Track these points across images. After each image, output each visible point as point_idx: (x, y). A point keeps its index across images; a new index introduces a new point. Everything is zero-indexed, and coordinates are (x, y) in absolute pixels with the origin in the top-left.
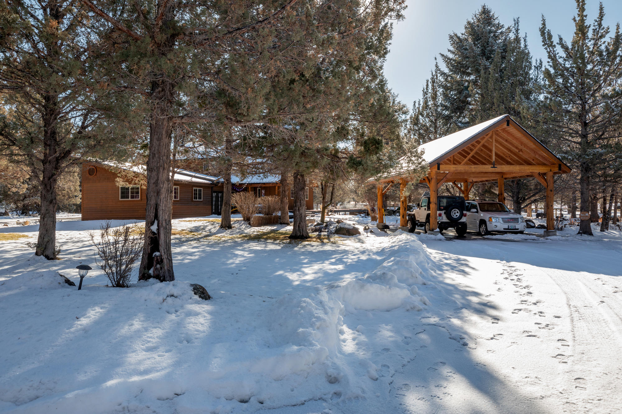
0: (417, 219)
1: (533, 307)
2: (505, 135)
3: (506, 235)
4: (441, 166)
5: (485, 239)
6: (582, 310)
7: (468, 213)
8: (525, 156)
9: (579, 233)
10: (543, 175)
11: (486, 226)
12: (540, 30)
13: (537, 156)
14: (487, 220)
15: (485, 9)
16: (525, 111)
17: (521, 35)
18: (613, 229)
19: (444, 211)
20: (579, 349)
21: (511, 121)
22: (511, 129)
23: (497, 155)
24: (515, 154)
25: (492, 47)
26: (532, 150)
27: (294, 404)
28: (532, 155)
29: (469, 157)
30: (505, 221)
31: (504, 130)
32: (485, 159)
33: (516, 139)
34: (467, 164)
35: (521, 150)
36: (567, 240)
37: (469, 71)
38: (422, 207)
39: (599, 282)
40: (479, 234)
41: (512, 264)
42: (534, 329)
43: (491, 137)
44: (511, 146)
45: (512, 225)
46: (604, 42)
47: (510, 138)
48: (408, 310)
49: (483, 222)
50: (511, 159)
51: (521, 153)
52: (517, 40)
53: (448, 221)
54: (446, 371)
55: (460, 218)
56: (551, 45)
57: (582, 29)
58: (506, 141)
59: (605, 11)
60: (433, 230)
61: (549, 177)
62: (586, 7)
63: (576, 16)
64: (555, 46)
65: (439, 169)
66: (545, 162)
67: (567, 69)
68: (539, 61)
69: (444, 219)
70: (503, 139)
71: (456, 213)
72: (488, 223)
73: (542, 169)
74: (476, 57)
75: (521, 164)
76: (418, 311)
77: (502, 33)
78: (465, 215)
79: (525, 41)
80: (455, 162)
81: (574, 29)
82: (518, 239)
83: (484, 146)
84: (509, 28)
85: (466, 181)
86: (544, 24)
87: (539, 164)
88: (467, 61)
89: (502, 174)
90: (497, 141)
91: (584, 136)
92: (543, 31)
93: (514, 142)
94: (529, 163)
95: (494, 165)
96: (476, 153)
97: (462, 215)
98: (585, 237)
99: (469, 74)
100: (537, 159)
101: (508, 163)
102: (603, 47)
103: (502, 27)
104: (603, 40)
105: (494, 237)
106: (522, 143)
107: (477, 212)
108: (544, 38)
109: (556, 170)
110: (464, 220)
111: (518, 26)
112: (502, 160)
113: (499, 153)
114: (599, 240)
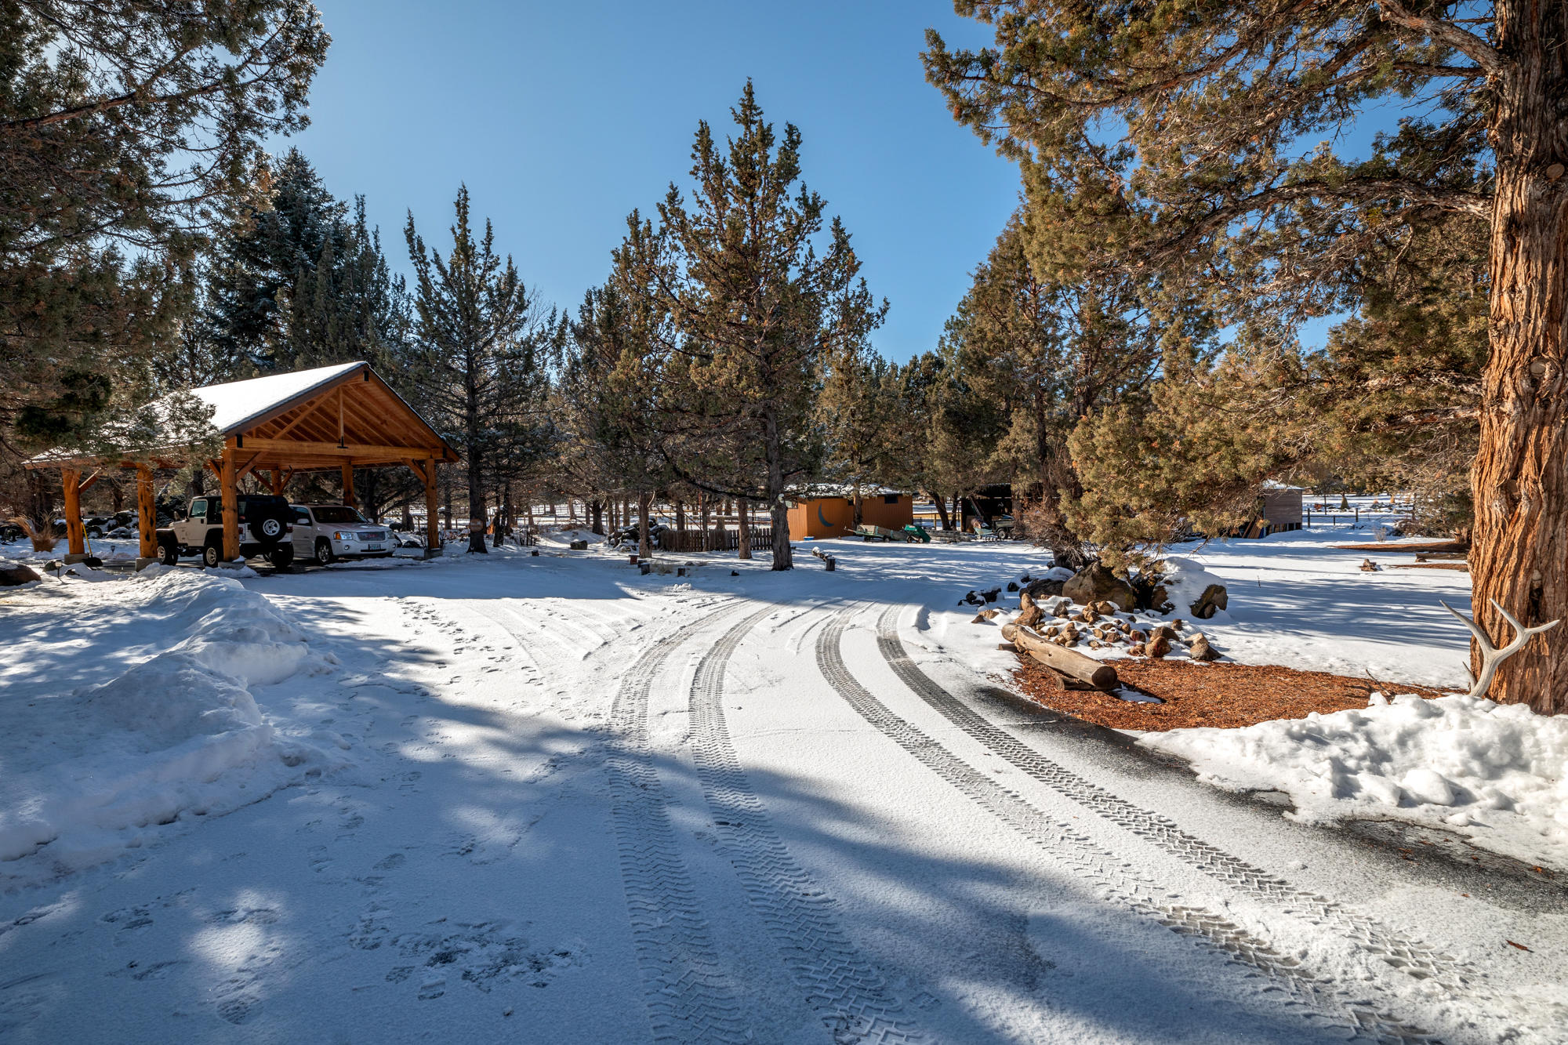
0: (180, 541)
1: (473, 644)
2: (359, 395)
3: (365, 561)
4: (244, 440)
5: (331, 569)
6: (528, 637)
7: (295, 527)
8: (390, 431)
9: (469, 550)
10: (419, 463)
11: (329, 547)
12: (406, 232)
13: (411, 434)
14: (331, 536)
15: (296, 155)
16: (387, 358)
17: (369, 227)
18: (508, 543)
19: (247, 524)
20: (547, 670)
21: (371, 374)
22: (371, 387)
23: (346, 428)
24: (374, 427)
25: (313, 228)
26: (402, 422)
27: (256, 800)
28: (404, 430)
29: (289, 427)
30: (363, 537)
31: (357, 386)
32: (319, 431)
33: (378, 402)
34: (284, 438)
35: (384, 422)
36: (459, 562)
37: (268, 260)
38: (191, 516)
39: (528, 607)
40: (315, 561)
41: (409, 599)
42: (492, 664)
43: (336, 397)
44: (368, 414)
45: (374, 543)
46: (494, 277)
47: (366, 400)
48: (311, 676)
49: (322, 541)
50: (367, 434)
51: (385, 426)
52: (362, 232)
53: (255, 541)
54: (426, 721)
55: (281, 535)
56: (423, 260)
57: (464, 249)
58: (361, 404)
59: (494, 232)
60: (230, 560)
61: (429, 466)
62: (468, 217)
63: (456, 227)
64: (428, 264)
65: (240, 444)
66: (423, 444)
67: (445, 303)
68: (399, 279)
69: (248, 538)
70: (355, 400)
71: (272, 528)
72: (333, 542)
73: (419, 455)
74: (283, 240)
75: (384, 445)
76: (328, 674)
77: (330, 209)
78: (290, 530)
79: (376, 237)
80: (260, 433)
81: (454, 246)
82: (387, 566)
83: (320, 409)
84: (341, 204)
85: (276, 468)
86: (411, 224)
87: (413, 446)
88: (263, 242)
89: (349, 459)
90: (345, 404)
91: (472, 408)
92: (410, 234)
93: (375, 407)
94: (396, 444)
95: (342, 443)
96: (305, 421)
97: (284, 530)
98: (478, 555)
99: (265, 267)
100: (410, 437)
101: (363, 442)
102: (493, 283)
103: (331, 199)
104: (492, 273)
105: (346, 565)
106: (387, 411)
107: (310, 524)
108: (412, 247)
109: (440, 456)
110: (288, 538)
111: (363, 209)
112: (353, 436)
113: (350, 426)
114: (499, 558)
